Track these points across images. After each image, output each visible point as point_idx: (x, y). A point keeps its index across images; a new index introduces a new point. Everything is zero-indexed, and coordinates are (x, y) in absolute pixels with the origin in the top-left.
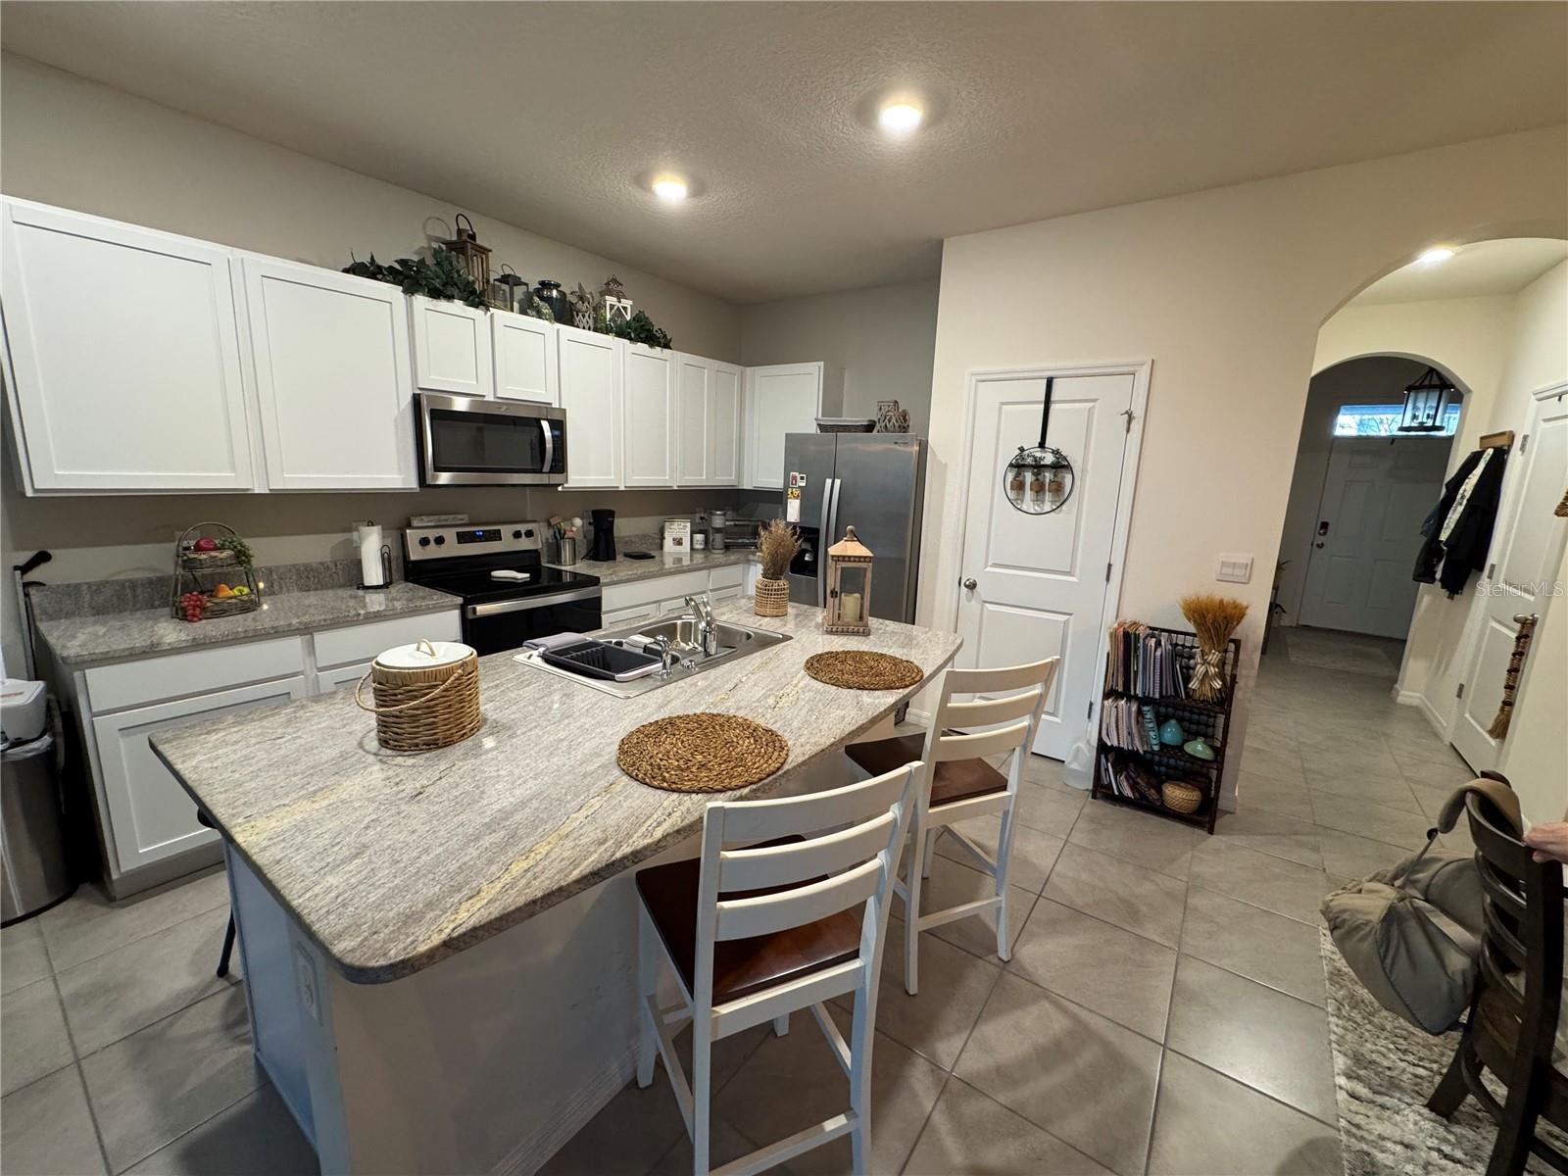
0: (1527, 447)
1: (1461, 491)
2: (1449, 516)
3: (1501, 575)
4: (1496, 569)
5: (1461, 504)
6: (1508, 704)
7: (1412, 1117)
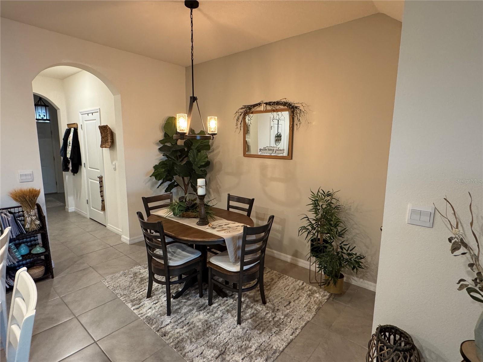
0: (83, 128)
1: (68, 141)
2: (67, 149)
3: (88, 165)
4: (86, 164)
5: (70, 145)
6: (103, 201)
7: (146, 302)
